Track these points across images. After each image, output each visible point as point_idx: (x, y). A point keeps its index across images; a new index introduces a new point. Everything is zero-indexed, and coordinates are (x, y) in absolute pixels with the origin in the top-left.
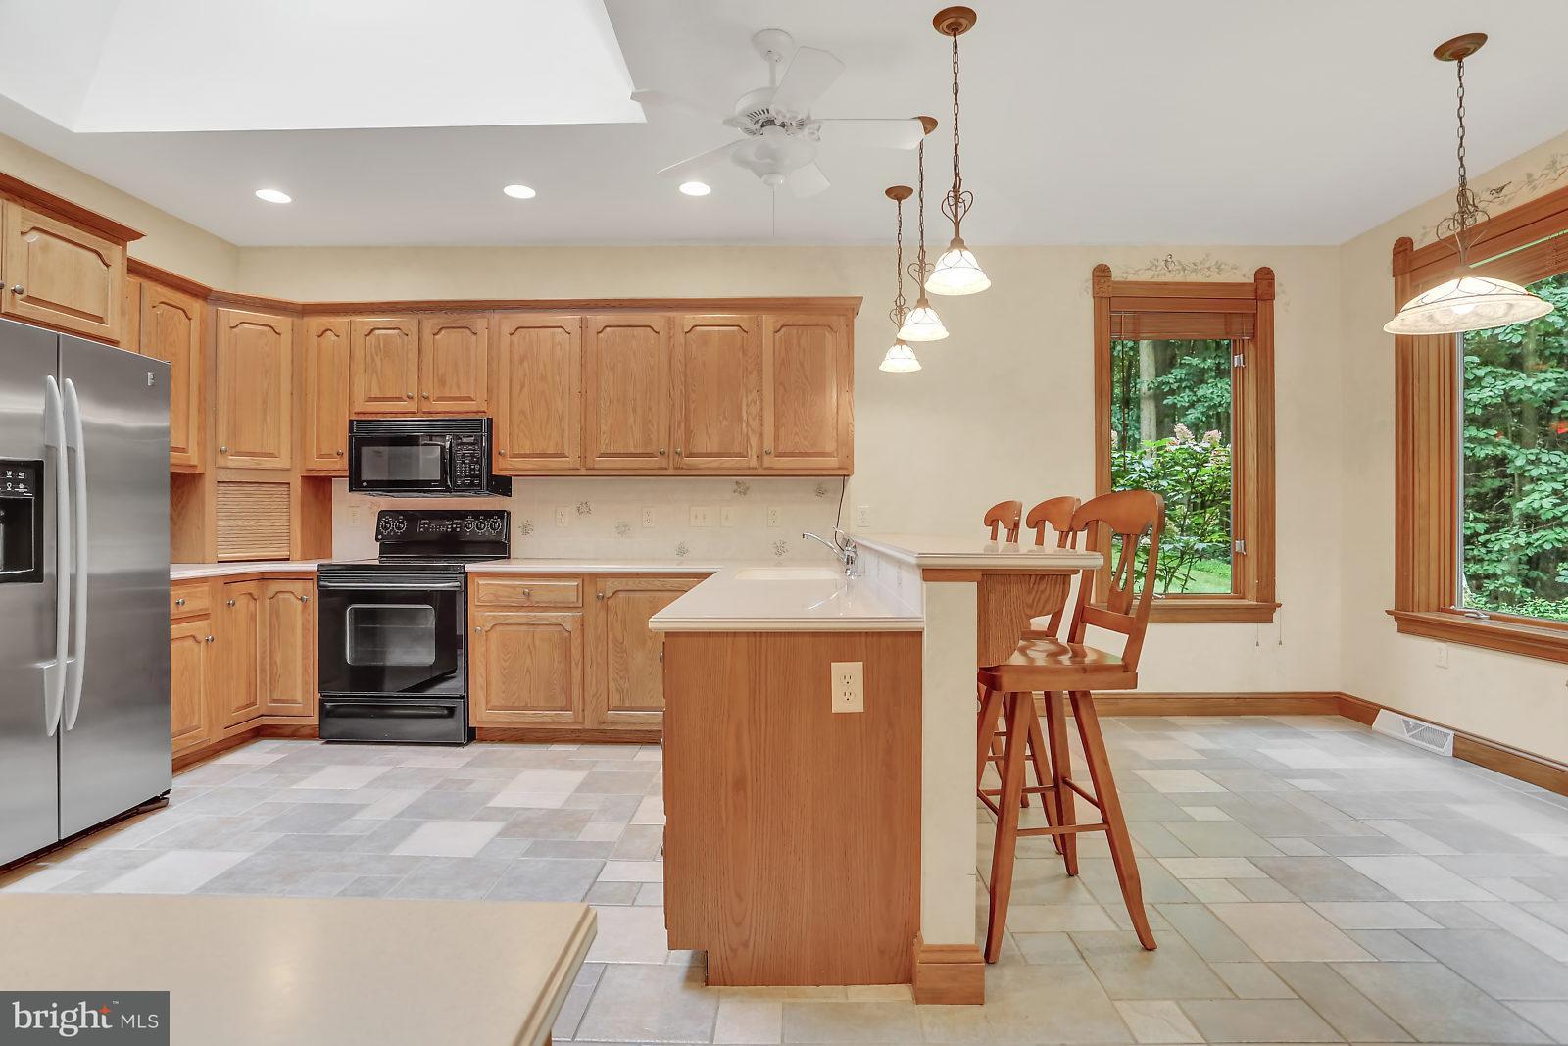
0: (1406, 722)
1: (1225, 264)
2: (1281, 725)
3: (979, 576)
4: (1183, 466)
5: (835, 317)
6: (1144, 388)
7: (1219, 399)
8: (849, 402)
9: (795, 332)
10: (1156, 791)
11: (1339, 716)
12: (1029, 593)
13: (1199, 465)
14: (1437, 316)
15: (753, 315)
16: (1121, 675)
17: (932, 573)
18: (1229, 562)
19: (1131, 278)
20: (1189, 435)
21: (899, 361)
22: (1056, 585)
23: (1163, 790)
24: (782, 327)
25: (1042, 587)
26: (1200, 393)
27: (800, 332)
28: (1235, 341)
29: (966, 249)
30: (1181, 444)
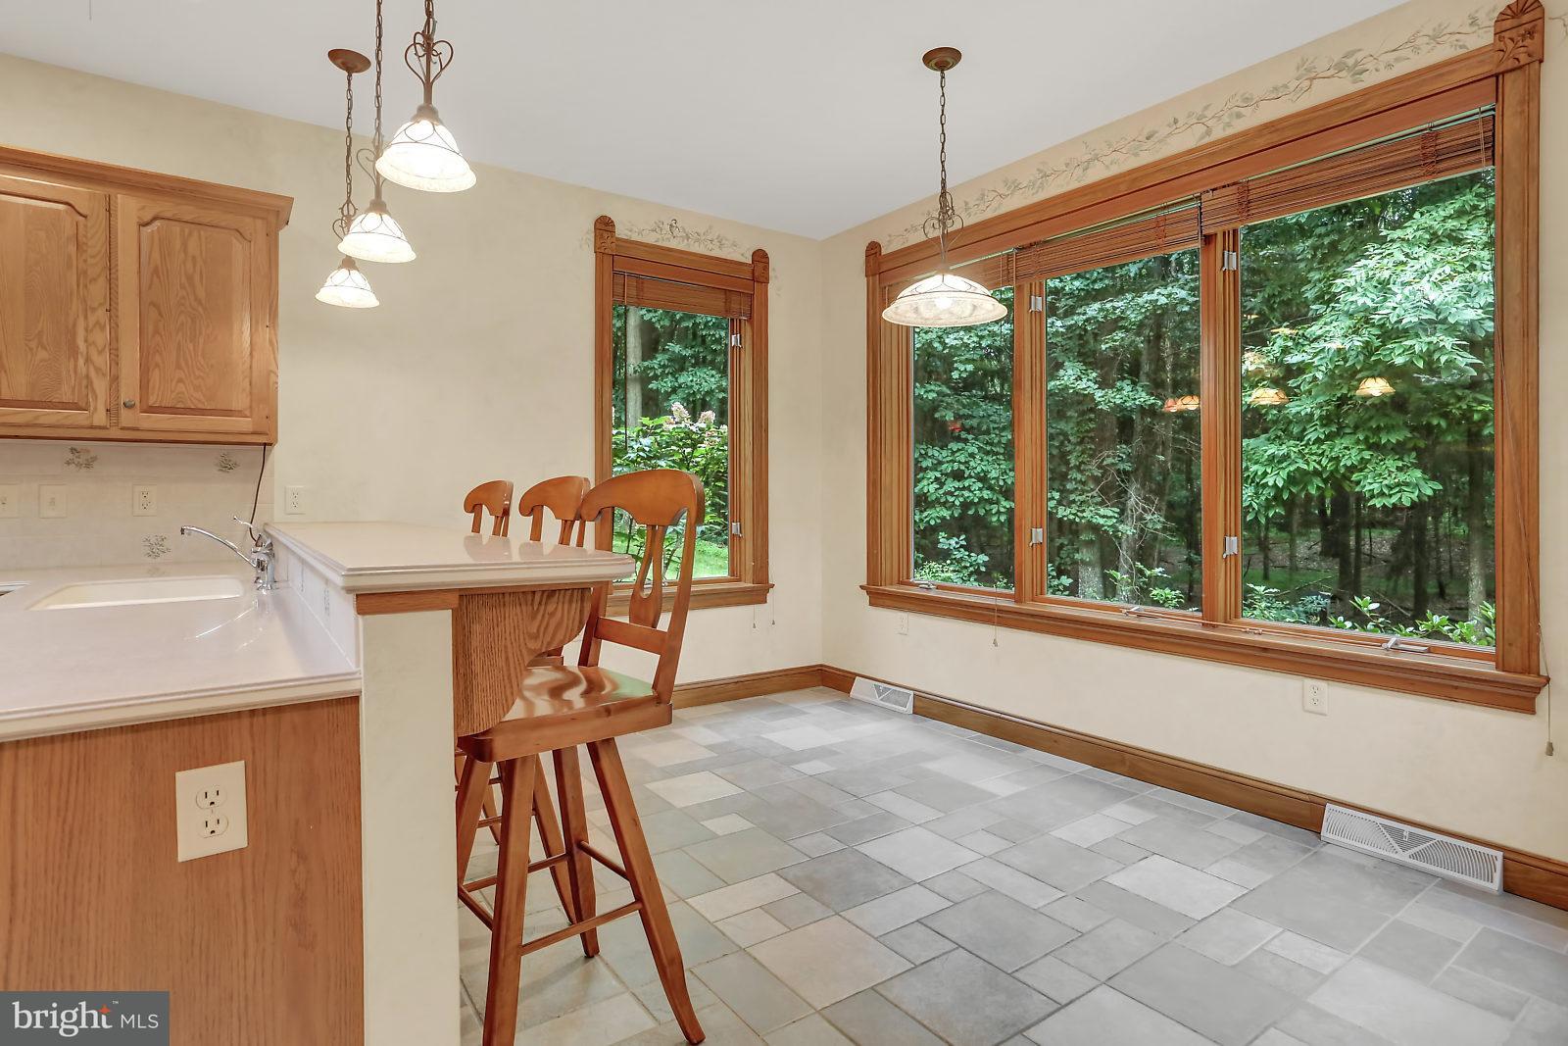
0: (877, 687)
1: (726, 240)
2: (776, 704)
3: (454, 600)
4: (679, 446)
5: (248, 220)
6: (631, 370)
7: (697, 387)
8: (271, 342)
9: (178, 229)
10: (670, 806)
11: (821, 687)
12: (533, 617)
13: (694, 447)
14: (922, 309)
15: (100, 191)
16: (653, 710)
17: (373, 600)
18: (725, 542)
19: (635, 237)
20: (686, 414)
21: (345, 291)
22: (571, 602)
23: (679, 802)
24: (155, 218)
25: (551, 608)
26: (681, 380)
27: (187, 231)
28: (732, 320)
29: (442, 123)
30: (677, 423)
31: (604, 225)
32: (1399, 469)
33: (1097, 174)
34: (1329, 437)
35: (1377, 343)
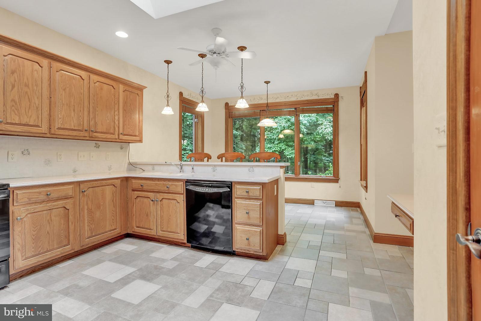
5: (139, 91)
15: (117, 83)
19: (185, 97)
24: (126, 91)
27: (130, 93)
31: (181, 94)
32: (291, 150)
33: (278, 101)
34: (279, 143)
35: (290, 125)
